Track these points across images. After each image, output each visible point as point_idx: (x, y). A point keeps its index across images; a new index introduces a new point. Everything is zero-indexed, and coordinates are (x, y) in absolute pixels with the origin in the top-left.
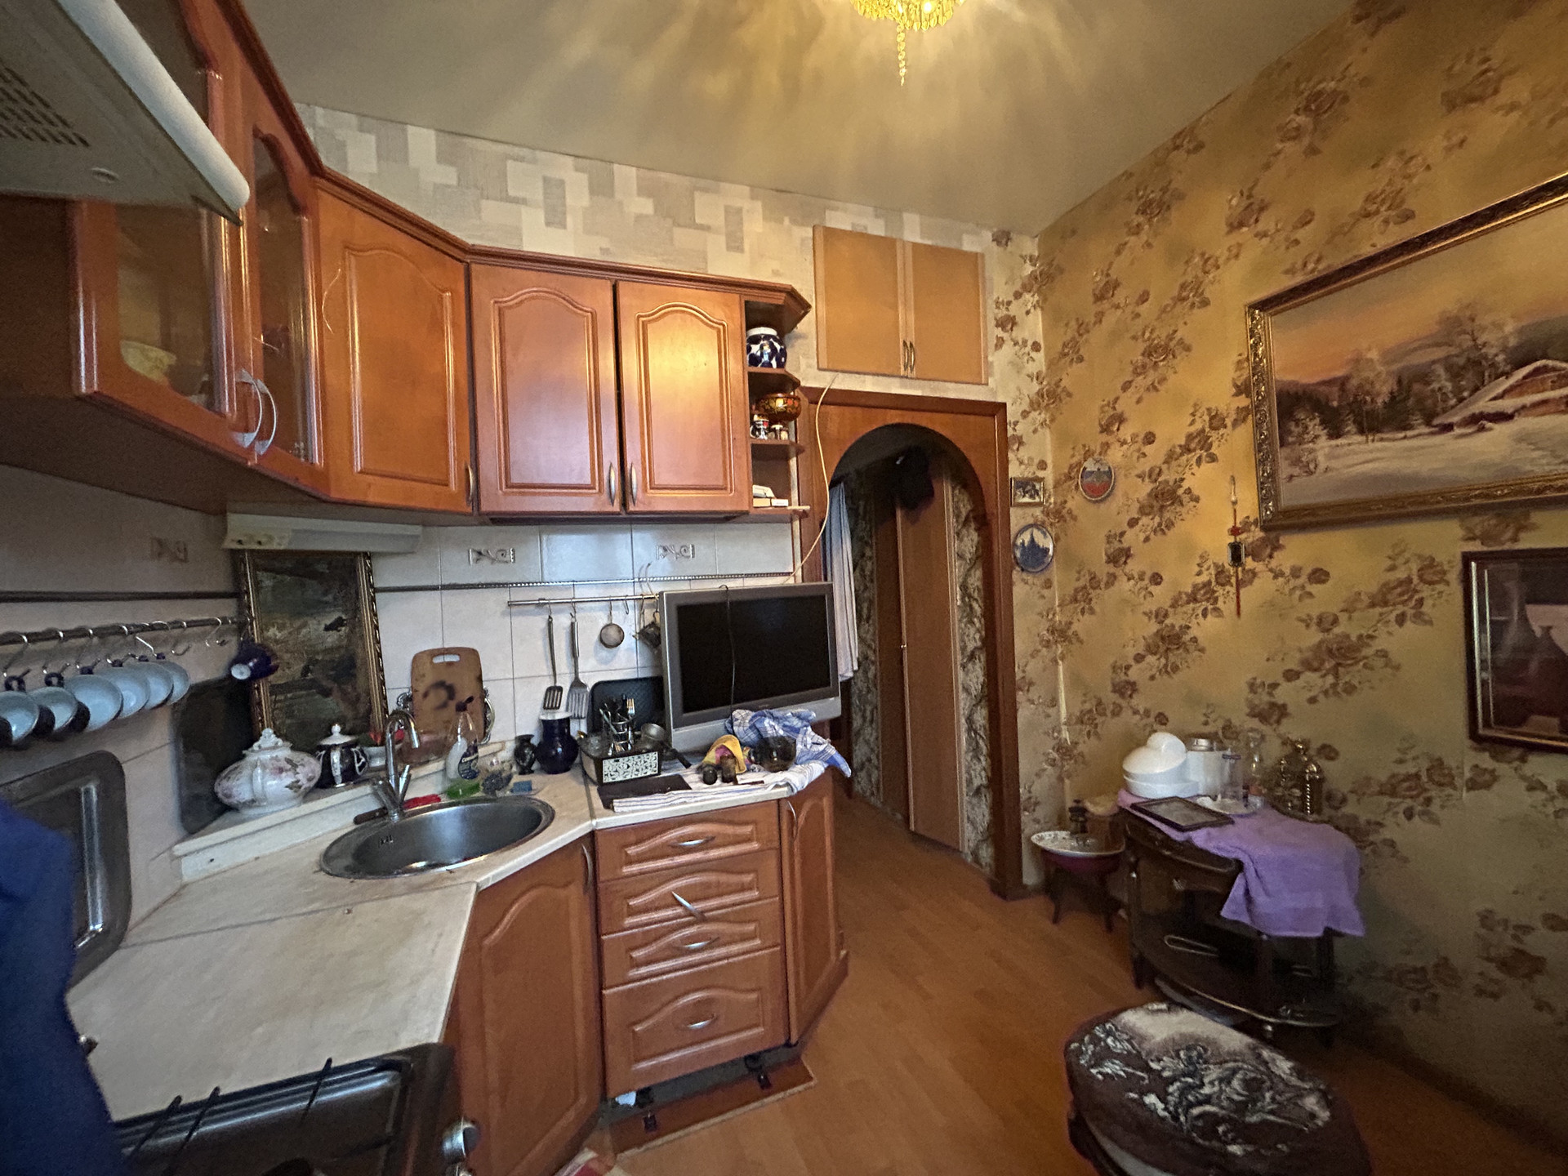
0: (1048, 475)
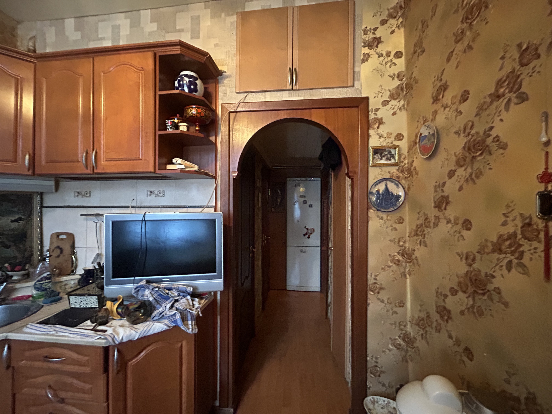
0: (404, 144)
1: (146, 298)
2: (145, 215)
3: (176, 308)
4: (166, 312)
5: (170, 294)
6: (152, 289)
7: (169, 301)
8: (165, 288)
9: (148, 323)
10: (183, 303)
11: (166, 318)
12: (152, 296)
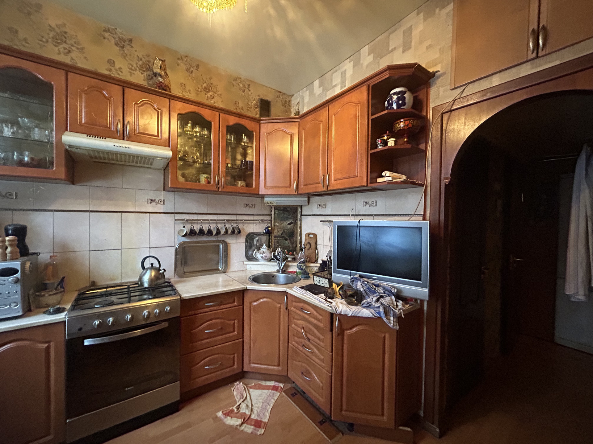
1: (358, 288)
2: (359, 221)
3: (381, 303)
4: (372, 303)
5: (377, 289)
6: (363, 282)
7: (375, 295)
8: (373, 284)
9: (359, 307)
10: (387, 300)
11: (372, 308)
12: (363, 287)
